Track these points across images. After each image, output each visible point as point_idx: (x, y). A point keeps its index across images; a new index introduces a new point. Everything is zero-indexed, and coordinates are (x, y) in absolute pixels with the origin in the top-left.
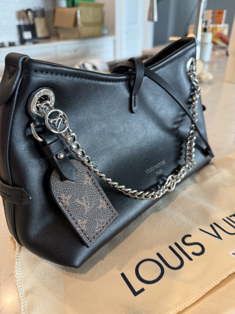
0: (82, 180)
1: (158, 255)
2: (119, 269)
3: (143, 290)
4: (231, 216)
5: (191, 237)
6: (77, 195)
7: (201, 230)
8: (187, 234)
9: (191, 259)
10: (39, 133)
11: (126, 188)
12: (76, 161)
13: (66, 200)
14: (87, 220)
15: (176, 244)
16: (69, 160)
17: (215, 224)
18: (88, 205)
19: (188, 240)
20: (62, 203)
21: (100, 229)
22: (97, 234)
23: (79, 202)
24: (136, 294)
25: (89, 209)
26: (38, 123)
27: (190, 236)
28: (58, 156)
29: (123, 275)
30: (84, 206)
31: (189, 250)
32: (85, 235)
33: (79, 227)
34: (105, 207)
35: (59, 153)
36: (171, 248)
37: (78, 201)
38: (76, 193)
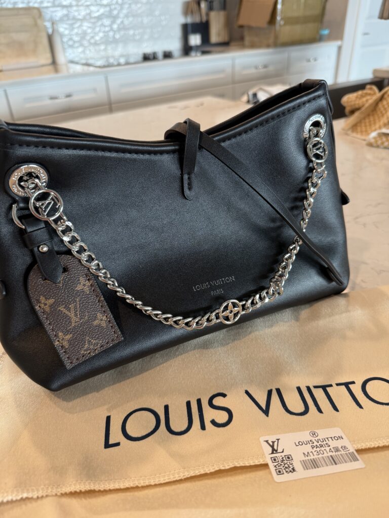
0: (75, 284)
1: (166, 408)
2: (108, 410)
3: (118, 444)
4: (315, 387)
5: (226, 398)
6: (63, 301)
7: (247, 392)
8: (222, 392)
9: (203, 427)
10: (20, 218)
11: (144, 305)
12: (70, 258)
13: (45, 304)
14: (71, 335)
15: (199, 401)
16: (56, 255)
17: (278, 391)
18: (77, 317)
19: (218, 401)
20: (40, 307)
21: (89, 352)
22: (83, 356)
23: (64, 311)
24: (107, 445)
25: (77, 322)
26: (21, 205)
27: (224, 395)
28: (40, 248)
29: (108, 418)
30: (70, 317)
31: (210, 414)
32: (64, 354)
33: (58, 341)
34: (104, 324)
35: (42, 245)
36: (188, 404)
37: (62, 308)
38: (61, 298)
